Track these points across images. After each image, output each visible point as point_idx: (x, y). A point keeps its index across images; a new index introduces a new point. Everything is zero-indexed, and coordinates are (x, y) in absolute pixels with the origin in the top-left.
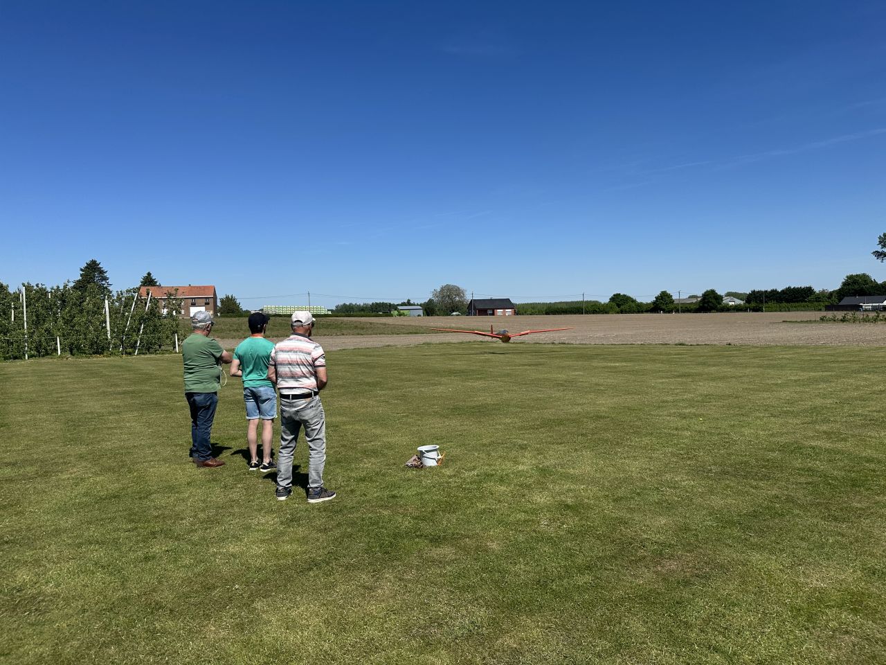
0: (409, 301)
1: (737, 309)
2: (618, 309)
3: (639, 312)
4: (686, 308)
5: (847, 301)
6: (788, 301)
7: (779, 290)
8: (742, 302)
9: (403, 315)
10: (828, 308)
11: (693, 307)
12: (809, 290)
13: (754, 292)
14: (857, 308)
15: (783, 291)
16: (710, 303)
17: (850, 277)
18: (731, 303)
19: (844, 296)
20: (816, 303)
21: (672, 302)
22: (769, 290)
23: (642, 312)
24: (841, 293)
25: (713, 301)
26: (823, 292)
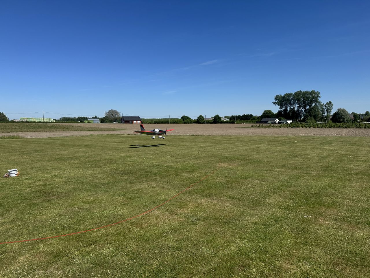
0: (96, 116)
1: (226, 122)
2: (183, 122)
3: (190, 123)
4: (208, 122)
5: (263, 120)
6: (244, 119)
7: (241, 115)
8: (228, 120)
9: (90, 122)
10: (257, 122)
11: (211, 121)
12: (251, 116)
13: (232, 116)
14: (266, 122)
15: (242, 116)
16: (217, 120)
17: (265, 111)
18: (224, 120)
19: (263, 118)
20: (253, 121)
21: (204, 119)
22: (238, 115)
23: (192, 123)
24: (261, 117)
25: (218, 119)
26: (256, 117)
